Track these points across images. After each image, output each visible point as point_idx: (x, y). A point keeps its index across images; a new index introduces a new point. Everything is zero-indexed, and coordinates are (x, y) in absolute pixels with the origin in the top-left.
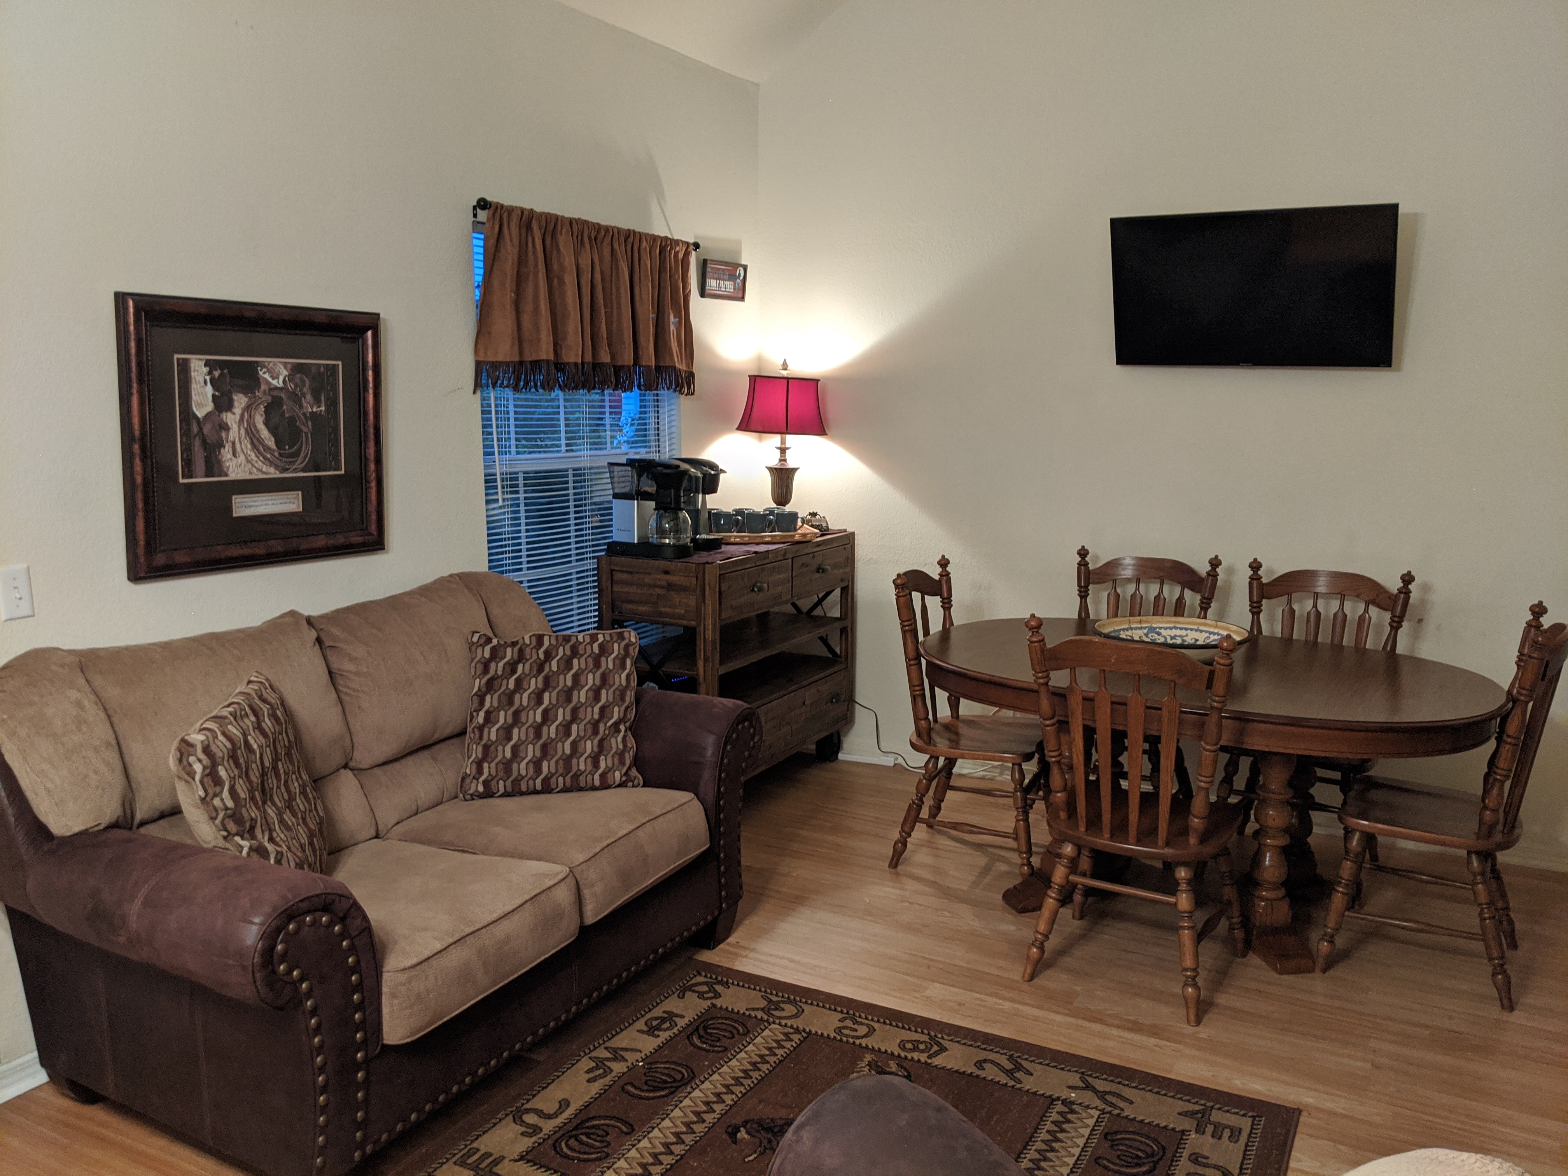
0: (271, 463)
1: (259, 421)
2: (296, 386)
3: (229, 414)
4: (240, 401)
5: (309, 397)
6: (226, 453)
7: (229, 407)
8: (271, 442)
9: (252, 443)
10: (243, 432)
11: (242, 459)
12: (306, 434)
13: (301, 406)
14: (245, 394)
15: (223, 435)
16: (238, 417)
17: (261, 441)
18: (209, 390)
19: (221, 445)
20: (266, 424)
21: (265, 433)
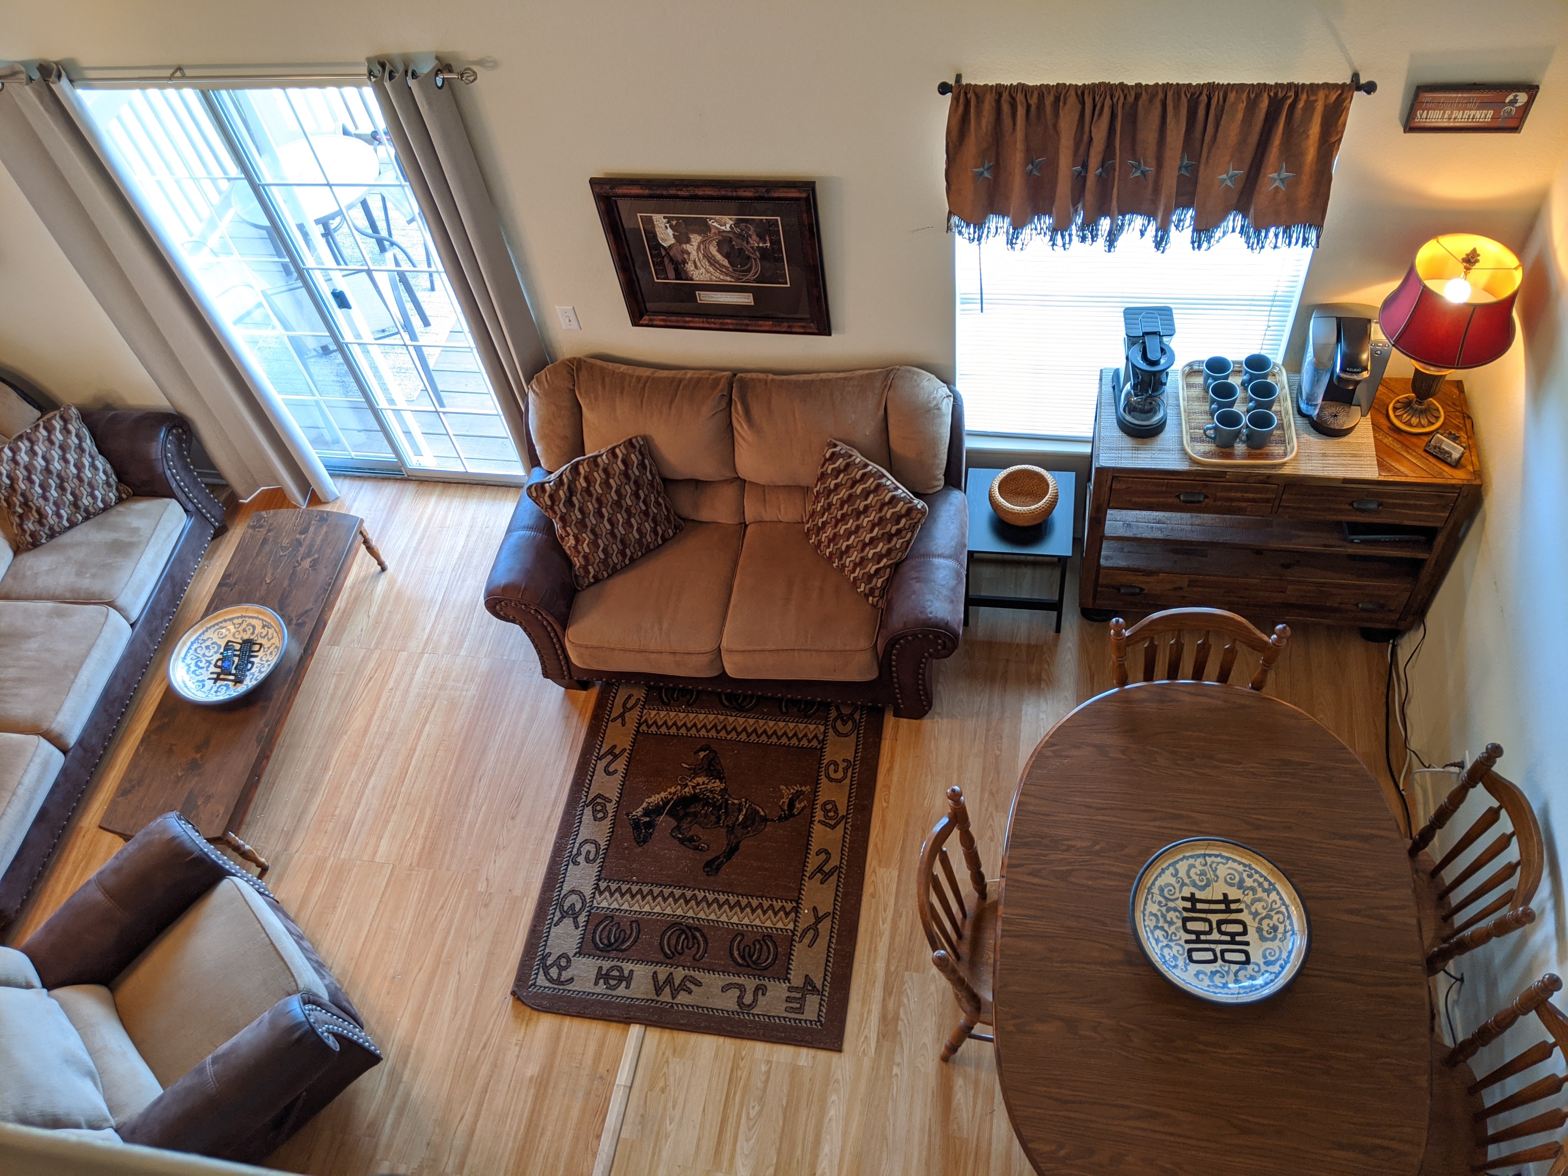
0: (727, 275)
1: (713, 250)
2: (742, 230)
3: (688, 246)
4: (696, 239)
5: (754, 237)
6: (690, 267)
7: (688, 241)
8: (726, 263)
9: (709, 262)
10: (700, 255)
11: (702, 270)
12: (755, 259)
13: (748, 243)
14: (699, 234)
15: (686, 256)
16: (696, 247)
17: (717, 262)
18: (670, 231)
19: (684, 262)
20: (719, 251)
21: (719, 257)
